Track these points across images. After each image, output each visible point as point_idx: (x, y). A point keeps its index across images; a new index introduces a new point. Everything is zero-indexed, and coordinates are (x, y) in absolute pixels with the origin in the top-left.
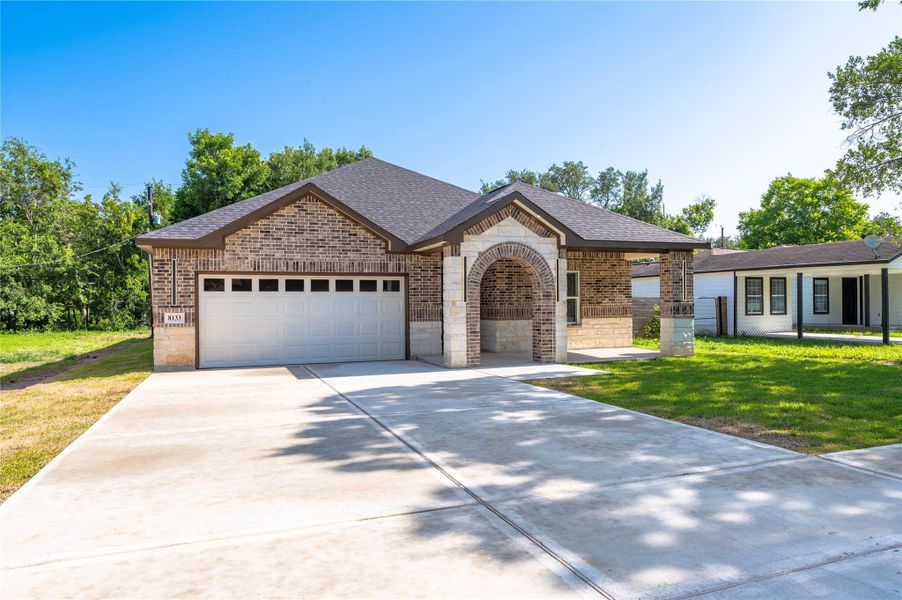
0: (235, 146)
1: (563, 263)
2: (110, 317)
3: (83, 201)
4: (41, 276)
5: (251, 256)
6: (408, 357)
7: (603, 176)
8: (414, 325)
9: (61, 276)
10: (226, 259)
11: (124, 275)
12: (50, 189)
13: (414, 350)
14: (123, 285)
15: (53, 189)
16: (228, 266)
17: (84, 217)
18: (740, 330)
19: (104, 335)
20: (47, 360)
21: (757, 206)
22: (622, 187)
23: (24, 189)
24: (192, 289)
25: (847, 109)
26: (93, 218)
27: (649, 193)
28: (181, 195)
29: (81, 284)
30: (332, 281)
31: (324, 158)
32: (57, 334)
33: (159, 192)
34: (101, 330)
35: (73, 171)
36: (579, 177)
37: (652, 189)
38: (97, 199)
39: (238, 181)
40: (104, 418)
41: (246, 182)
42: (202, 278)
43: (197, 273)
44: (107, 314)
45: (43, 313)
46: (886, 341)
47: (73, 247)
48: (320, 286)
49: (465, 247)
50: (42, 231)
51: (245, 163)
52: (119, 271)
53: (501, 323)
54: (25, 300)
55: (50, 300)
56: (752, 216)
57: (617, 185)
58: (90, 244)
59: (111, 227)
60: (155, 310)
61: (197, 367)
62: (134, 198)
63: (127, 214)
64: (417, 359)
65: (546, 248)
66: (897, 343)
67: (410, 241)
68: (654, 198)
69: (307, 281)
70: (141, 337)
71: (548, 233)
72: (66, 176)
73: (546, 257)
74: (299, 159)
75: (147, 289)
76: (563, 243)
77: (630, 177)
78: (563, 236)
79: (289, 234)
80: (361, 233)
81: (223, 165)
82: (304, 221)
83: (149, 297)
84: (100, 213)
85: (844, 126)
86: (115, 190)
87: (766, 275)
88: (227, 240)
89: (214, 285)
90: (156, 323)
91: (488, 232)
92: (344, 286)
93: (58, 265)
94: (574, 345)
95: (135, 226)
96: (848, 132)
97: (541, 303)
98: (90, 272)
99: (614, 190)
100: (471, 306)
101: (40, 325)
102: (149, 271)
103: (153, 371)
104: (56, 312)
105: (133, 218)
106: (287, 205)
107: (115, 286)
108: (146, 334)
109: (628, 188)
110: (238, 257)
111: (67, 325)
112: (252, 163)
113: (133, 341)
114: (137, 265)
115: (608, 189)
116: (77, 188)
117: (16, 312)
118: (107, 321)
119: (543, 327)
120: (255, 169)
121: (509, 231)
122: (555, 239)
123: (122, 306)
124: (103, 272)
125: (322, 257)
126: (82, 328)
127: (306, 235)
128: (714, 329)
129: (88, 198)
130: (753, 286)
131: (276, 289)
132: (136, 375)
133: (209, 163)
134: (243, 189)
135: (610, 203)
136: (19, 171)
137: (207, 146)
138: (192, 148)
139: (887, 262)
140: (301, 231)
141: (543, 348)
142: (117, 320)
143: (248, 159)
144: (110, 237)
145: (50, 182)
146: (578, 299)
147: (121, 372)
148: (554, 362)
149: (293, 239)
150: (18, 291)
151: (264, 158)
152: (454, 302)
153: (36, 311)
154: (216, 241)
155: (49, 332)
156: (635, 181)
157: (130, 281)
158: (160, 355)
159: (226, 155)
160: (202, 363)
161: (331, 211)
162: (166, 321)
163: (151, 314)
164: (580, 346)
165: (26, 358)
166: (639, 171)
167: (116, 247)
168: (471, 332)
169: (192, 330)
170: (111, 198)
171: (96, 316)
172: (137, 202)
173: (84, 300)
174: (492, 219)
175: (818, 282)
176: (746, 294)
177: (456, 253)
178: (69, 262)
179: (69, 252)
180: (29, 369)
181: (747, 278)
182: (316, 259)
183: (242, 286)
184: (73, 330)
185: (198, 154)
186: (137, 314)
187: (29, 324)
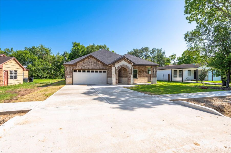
0: (80, 45)
1: (133, 68)
2: (58, 77)
3: (53, 55)
4: (46, 69)
5: (81, 67)
6: (107, 84)
7: (153, 50)
8: (108, 78)
9: (49, 69)
10: (77, 67)
11: (60, 69)
12: (47, 53)
13: (108, 82)
14: (60, 71)
15: (48, 53)
16: (77, 68)
17: (53, 58)
18: (172, 80)
19: (57, 80)
20: (48, 83)
21: (181, 56)
22: (156, 52)
23: (43, 53)
24: (72, 72)
25: (187, 41)
26: (55, 58)
27: (162, 53)
28: (70, 54)
29: (53, 70)
30: (94, 71)
31: (97, 47)
32: (49, 79)
33: (66, 53)
34: (56, 79)
35: (51, 50)
36: (147, 50)
37: (163, 52)
38: (55, 55)
39: (81, 52)
40: (59, 90)
41: (82, 52)
42: (73, 70)
43: (72, 69)
44: (57, 76)
45: (46, 76)
46: (197, 82)
47: (51, 64)
48: (92, 72)
49: (115, 65)
50: (46, 61)
51: (82, 48)
52: (59, 68)
53: (123, 78)
54: (43, 73)
55: (47, 73)
56: (180, 58)
57: (156, 51)
58: (54, 63)
59: (58, 60)
60: (66, 75)
61: (72, 85)
62: (62, 54)
63: (61, 58)
64: (109, 84)
65: (130, 66)
66: (199, 83)
67: (108, 64)
68: (163, 54)
69: (90, 71)
70: (63, 80)
71: (130, 63)
72: (50, 51)
73: (130, 67)
74: (92, 47)
75: (64, 71)
76: (133, 65)
77: (158, 50)
78: (133, 64)
79: (87, 63)
80: (99, 63)
81: (78, 49)
82: (90, 61)
83: (65, 73)
84: (56, 58)
85: (187, 44)
86: (59, 53)
87: (178, 70)
88: (77, 64)
89: (75, 71)
90: (66, 77)
91: (119, 63)
92: (96, 72)
93: (49, 67)
94: (137, 82)
95: (62, 60)
96: (187, 45)
97: (129, 75)
98: (54, 68)
99: (155, 52)
100: (116, 75)
101: (46, 78)
102: (65, 68)
103: (66, 85)
104: (48, 75)
105: (62, 58)
106: (87, 58)
107: (59, 71)
108: (64, 80)
109: (158, 52)
110: (79, 67)
111: (50, 78)
112: (83, 48)
113: (62, 81)
114: (62, 67)
115: (154, 52)
116: (52, 53)
117: (41, 76)
118: (57, 77)
119: (129, 79)
120: (84, 49)
121: (123, 63)
122: (131, 64)
123: (60, 74)
124: (56, 68)
125: (93, 67)
126: (53, 78)
127: (90, 63)
128: (168, 80)
129: (54, 55)
130: (175, 72)
131: (85, 72)
132: (63, 85)
133: (76, 48)
134: (82, 53)
135: (154, 55)
136: (42, 50)
137: (75, 45)
138: (73, 45)
139: (197, 68)
140: (89, 63)
141: (129, 82)
142: (59, 77)
143: (83, 47)
144: (58, 62)
145: (47, 52)
146: (137, 74)
147: (61, 85)
148: (131, 85)
149: (88, 64)
150: (42, 72)
151: (86, 47)
152: (113, 75)
153: (45, 75)
154: (75, 64)
155: (47, 79)
156: (159, 51)
157: (61, 70)
158: (67, 82)
159: (79, 47)
160: (73, 84)
161: (94, 59)
162: (68, 77)
163: (65, 76)
164: (138, 82)
165: (45, 83)
166: (160, 49)
167: (59, 64)
168: (116, 79)
169: (72, 79)
170: (58, 55)
171: (55, 76)
172: (62, 55)
173: (53, 73)
174: (120, 61)
175: (189, 71)
176: (174, 73)
177: (114, 66)
178: (51, 66)
179: (51, 65)
180: (46, 85)
181: (174, 70)
182: (92, 67)
183: (80, 71)
184: (51, 79)
185: (74, 47)
186: (62, 76)
187: (44, 78)
